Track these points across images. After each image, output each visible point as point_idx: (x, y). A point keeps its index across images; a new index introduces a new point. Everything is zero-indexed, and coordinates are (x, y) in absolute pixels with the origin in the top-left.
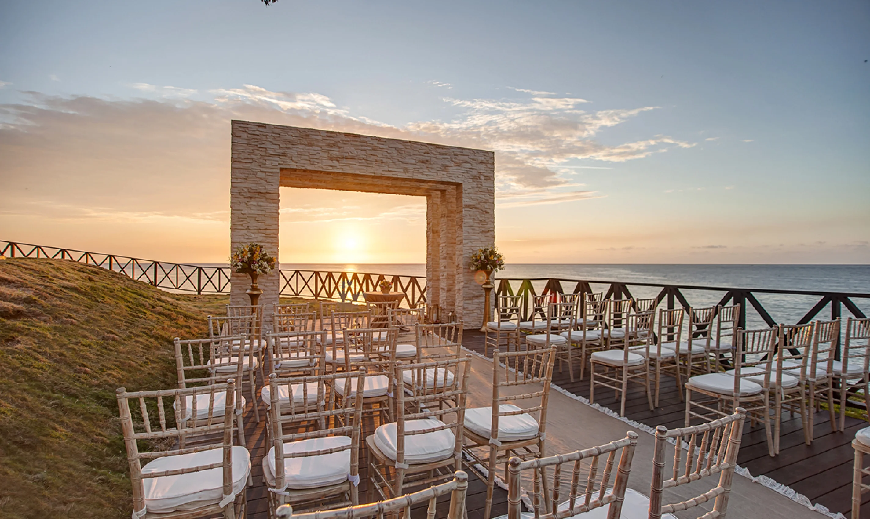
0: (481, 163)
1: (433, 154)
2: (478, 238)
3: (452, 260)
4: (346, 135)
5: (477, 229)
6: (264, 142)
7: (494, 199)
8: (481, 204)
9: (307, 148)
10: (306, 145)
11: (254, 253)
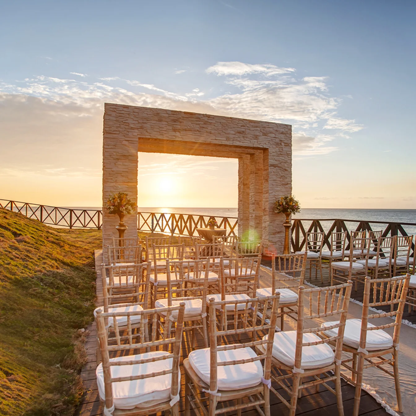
0: (282, 133)
1: (248, 127)
2: (279, 189)
3: (259, 205)
4: (185, 113)
5: (279, 182)
6: (127, 119)
7: (291, 160)
8: (282, 164)
9: (158, 122)
10: (156, 121)
11: (122, 200)
